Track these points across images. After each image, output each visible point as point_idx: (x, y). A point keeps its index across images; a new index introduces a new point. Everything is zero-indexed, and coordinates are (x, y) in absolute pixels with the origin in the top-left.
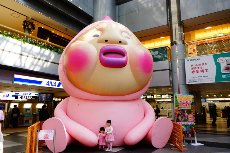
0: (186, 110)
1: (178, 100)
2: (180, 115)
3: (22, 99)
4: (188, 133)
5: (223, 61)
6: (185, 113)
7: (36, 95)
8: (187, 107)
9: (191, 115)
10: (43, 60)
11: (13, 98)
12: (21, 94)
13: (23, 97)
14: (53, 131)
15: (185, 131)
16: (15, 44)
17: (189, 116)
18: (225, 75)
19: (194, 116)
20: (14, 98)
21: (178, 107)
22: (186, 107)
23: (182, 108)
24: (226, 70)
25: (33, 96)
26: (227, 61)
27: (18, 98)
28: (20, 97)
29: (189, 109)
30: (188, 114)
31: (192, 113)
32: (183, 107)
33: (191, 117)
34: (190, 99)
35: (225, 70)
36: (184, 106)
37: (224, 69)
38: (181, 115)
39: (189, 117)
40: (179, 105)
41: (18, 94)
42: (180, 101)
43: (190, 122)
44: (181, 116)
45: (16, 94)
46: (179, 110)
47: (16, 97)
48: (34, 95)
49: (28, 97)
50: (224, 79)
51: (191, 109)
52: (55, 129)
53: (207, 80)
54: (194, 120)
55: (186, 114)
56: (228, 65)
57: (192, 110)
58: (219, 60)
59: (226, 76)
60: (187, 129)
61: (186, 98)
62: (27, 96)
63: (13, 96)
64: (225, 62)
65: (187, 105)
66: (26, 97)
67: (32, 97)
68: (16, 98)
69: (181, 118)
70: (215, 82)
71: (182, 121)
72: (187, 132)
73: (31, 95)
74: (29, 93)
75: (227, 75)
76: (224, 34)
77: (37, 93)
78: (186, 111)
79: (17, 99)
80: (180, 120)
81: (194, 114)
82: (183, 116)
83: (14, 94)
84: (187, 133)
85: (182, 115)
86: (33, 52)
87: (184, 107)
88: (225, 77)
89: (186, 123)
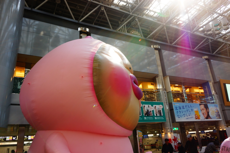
23: (140, 143)
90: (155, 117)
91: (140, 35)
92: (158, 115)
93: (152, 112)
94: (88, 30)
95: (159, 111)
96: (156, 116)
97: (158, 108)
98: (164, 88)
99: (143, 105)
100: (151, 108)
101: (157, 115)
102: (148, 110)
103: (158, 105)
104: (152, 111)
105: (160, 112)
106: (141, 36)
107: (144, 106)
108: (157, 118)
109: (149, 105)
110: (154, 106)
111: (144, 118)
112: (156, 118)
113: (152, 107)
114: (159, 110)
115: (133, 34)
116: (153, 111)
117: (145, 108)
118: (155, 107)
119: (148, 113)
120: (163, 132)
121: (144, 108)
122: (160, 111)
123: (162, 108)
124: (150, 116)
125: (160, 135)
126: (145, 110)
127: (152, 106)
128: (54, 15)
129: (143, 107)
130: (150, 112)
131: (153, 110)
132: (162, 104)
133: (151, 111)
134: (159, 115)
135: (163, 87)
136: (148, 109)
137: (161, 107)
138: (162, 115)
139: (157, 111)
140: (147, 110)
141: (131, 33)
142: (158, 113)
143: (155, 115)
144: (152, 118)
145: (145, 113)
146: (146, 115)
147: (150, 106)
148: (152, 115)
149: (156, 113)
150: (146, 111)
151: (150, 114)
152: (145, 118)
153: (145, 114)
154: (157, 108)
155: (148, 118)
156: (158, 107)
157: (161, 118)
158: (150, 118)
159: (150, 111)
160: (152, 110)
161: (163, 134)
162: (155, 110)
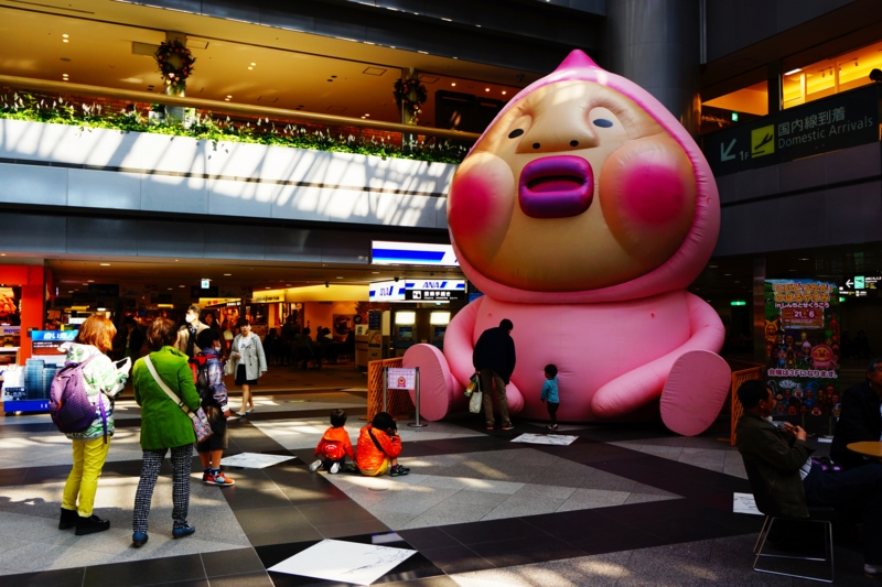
0: (805, 330)
1: (776, 299)
2: (782, 345)
3: (423, 298)
4: (809, 403)
6: (800, 339)
7: (459, 286)
8: (811, 321)
9: (822, 349)
10: (425, 194)
11: (401, 298)
12: (419, 284)
13: (426, 294)
14: (414, 372)
15: (799, 395)
16: (351, 161)
17: (817, 351)
19: (835, 352)
20: (403, 296)
21: (774, 323)
22: (806, 321)
23: (790, 324)
25: (450, 291)
27: (415, 297)
28: (417, 293)
29: (818, 327)
30: (813, 345)
31: (829, 341)
32: (793, 321)
33: (822, 355)
34: (821, 294)
36: (799, 318)
38: (787, 346)
39: (816, 355)
40: (778, 316)
41: (412, 285)
42: (785, 304)
43: (819, 368)
44: (785, 350)
45: (407, 285)
46: (780, 332)
47: (409, 294)
48: (454, 288)
49: (438, 293)
51: (824, 329)
52: (417, 369)
54: (834, 363)
55: (807, 344)
57: (829, 333)
60: (804, 393)
61: (809, 292)
62: (435, 291)
63: (401, 291)
65: (811, 314)
66: (432, 294)
67: (448, 294)
68: (407, 298)
69: (785, 355)
71: (790, 367)
72: (803, 399)
73: (446, 288)
74: (440, 282)
77: (462, 282)
78: (804, 335)
79: (412, 299)
80: (782, 362)
81: (834, 343)
82: (793, 348)
83: (403, 286)
84: (803, 404)
85: (790, 348)
86: (398, 173)
87: (798, 321)
89: (802, 373)
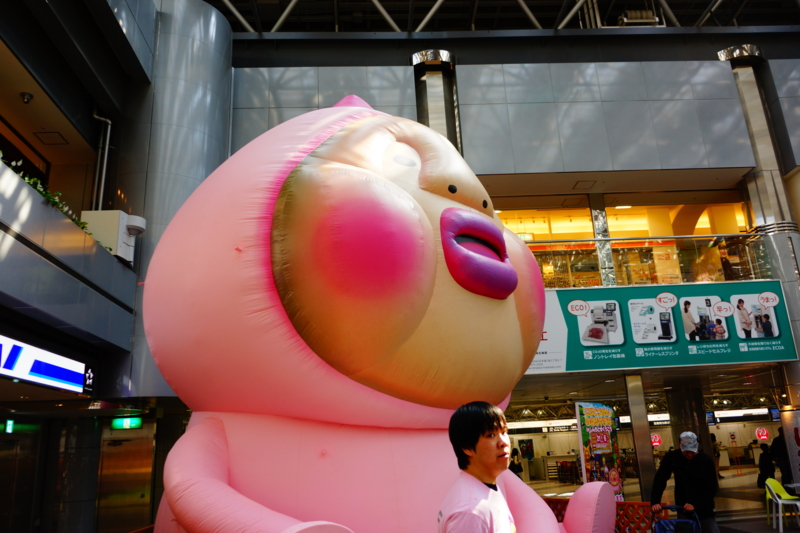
1: (586, 424)
2: (594, 471)
5: (584, 312)
9: (614, 473)
17: (612, 476)
18: (590, 352)
19: (619, 474)
21: (588, 448)
23: (596, 449)
24: (591, 336)
26: (592, 312)
30: (609, 469)
31: (616, 465)
33: (614, 479)
35: (590, 338)
37: (588, 334)
40: (589, 441)
42: (591, 428)
46: (592, 459)
50: (589, 363)
51: (612, 453)
53: (545, 364)
55: (606, 470)
56: (596, 322)
57: (615, 456)
58: (575, 306)
59: (594, 355)
64: (589, 314)
70: (567, 369)
75: (596, 352)
76: (533, 235)
78: (604, 460)
88: (591, 358)
90: (741, 344)
91: (661, 23)
92: (754, 334)
93: (724, 324)
94: (444, 55)
95: (756, 318)
96: (743, 340)
97: (754, 307)
98: (788, 218)
99: (683, 300)
100: (720, 309)
101: (748, 333)
102: (704, 319)
103: (757, 295)
104: (726, 318)
105: (764, 320)
106: (670, 23)
107: (687, 304)
108: (749, 347)
109: (709, 297)
110: (735, 299)
111: (687, 350)
112: (744, 347)
113: (725, 305)
114: (757, 314)
115: (628, 24)
116: (730, 320)
117: (691, 309)
118: (741, 301)
119: (705, 331)
120: (786, 402)
121: (686, 310)
122: (767, 317)
123: (775, 303)
124: (717, 338)
125: (775, 413)
126: (691, 318)
127: (725, 299)
128: (337, 34)
129: (682, 307)
130: (714, 326)
131: (732, 316)
132: (775, 288)
133: (719, 322)
134: (762, 335)
135: (783, 219)
136: (703, 313)
137: (767, 300)
138: (776, 332)
139: (752, 316)
140: (701, 317)
141: (623, 24)
142: (754, 325)
143: (742, 335)
144: (726, 348)
145: (694, 328)
146: (697, 338)
147: (715, 299)
148: (726, 335)
149: (745, 326)
150: (697, 320)
151: (714, 334)
152: (693, 349)
153: (692, 335)
154: (747, 306)
155: (707, 349)
156: (757, 303)
157: (771, 346)
158: (714, 348)
159: (713, 319)
160: (722, 315)
161: (788, 407)
162: (742, 315)
